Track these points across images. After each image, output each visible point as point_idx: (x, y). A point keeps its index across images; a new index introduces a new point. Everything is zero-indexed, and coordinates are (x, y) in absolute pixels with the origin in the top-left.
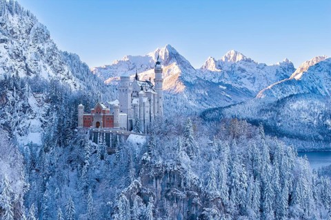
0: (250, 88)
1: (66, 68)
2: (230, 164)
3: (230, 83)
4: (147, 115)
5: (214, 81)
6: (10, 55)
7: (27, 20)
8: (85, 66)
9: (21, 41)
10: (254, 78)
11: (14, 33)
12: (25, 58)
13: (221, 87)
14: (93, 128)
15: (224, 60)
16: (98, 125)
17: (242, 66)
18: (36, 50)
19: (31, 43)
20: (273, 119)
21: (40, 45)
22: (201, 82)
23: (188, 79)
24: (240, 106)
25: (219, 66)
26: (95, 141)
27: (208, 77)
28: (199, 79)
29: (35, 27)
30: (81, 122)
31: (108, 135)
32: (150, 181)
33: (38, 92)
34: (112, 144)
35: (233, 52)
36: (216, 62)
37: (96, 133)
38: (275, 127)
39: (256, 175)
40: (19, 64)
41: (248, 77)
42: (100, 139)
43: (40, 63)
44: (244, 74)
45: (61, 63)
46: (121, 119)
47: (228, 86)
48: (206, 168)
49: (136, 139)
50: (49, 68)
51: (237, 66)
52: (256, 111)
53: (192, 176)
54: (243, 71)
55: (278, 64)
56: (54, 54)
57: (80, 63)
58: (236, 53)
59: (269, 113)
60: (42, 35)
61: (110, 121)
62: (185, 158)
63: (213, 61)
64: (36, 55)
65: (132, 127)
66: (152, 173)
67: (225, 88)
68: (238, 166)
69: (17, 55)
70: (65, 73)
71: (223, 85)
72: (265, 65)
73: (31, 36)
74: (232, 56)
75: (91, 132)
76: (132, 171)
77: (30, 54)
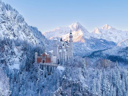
0: (114, 41)
1: (31, 34)
2: (102, 80)
3: (105, 39)
4: (66, 57)
5: (98, 38)
6: (7, 29)
7: (14, 13)
8: (40, 32)
9: (12, 22)
10: (116, 37)
11: (8, 19)
12: (13, 30)
13: (101, 41)
14: (41, 63)
15: (102, 28)
16: (44, 62)
18: (18, 26)
19: (16, 23)
20: (124, 55)
21: (20, 24)
22: (92, 39)
23: (86, 37)
24: (110, 50)
25: (100, 31)
26: (42, 69)
27: (96, 36)
28: (91, 37)
29: (18, 16)
30: (36, 60)
31: (48, 66)
32: (66, 88)
33: (18, 46)
34: (50, 70)
35: (106, 25)
36: (99, 29)
37: (43, 66)
38: (126, 59)
39: (114, 85)
40: (10, 32)
41: (113, 36)
42: (44, 68)
43: (20, 32)
44: (112, 35)
45: (29, 32)
46: (54, 59)
47: (104, 40)
48: (91, 82)
49: (61, 68)
50: (24, 34)
51: (108, 32)
52: (116, 52)
53: (85, 86)
54: (111, 33)
55: (127, 30)
57: (38, 31)
58: (108, 25)
59: (123, 53)
60: (21, 20)
61: (49, 60)
62: (82, 78)
63: (97, 29)
64: (18, 28)
65: (59, 63)
66: (67, 84)
67: (103, 41)
68: (106, 81)
69: (10, 29)
70: (31, 36)
71: (102, 40)
72: (121, 31)
73: (16, 20)
74: (106, 27)
75: (41, 65)
76: (58, 83)
77: (15, 28)
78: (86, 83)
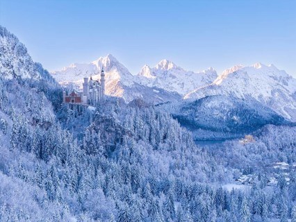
0: (179, 92)
1: (38, 73)
3: (162, 87)
4: (97, 98)
5: (149, 85)
6: (3, 65)
7: (13, 41)
8: (46, 72)
9: (9, 54)
10: (183, 84)
11: (4, 49)
12: (12, 67)
13: (154, 91)
14: (71, 103)
15: (157, 67)
16: (73, 101)
17: (173, 73)
18: (18, 61)
19: (15, 56)
20: (192, 115)
21: (21, 58)
22: (137, 86)
23: (126, 84)
24: (166, 105)
25: (154, 73)
26: (72, 109)
27: (144, 82)
28: (136, 84)
29: (18, 45)
30: (64, 100)
31: (78, 106)
32: (99, 124)
33: (32, 87)
34: (80, 110)
35: (165, 61)
36: (150, 69)
37: (72, 105)
38: (193, 121)
40: (9, 70)
41: (178, 82)
42: (75, 108)
43: (22, 70)
44: (174, 80)
45: (34, 70)
46: (84, 98)
47: (161, 90)
49: (91, 108)
50: (27, 73)
51: (169, 73)
52: (178, 109)
53: (117, 121)
54: (174, 77)
55: (204, 71)
56: (30, 64)
57: (42, 70)
58: (168, 62)
59: (189, 110)
60: (22, 51)
61: (79, 99)
63: (148, 69)
64: (19, 64)
65: (89, 103)
66: (100, 120)
67: (158, 92)
69: (8, 65)
70: (37, 77)
71: (157, 89)
72: (193, 73)
73: (15, 51)
74: (164, 64)
75: (70, 105)
76: (91, 119)
77: (15, 63)
78: (119, 119)
